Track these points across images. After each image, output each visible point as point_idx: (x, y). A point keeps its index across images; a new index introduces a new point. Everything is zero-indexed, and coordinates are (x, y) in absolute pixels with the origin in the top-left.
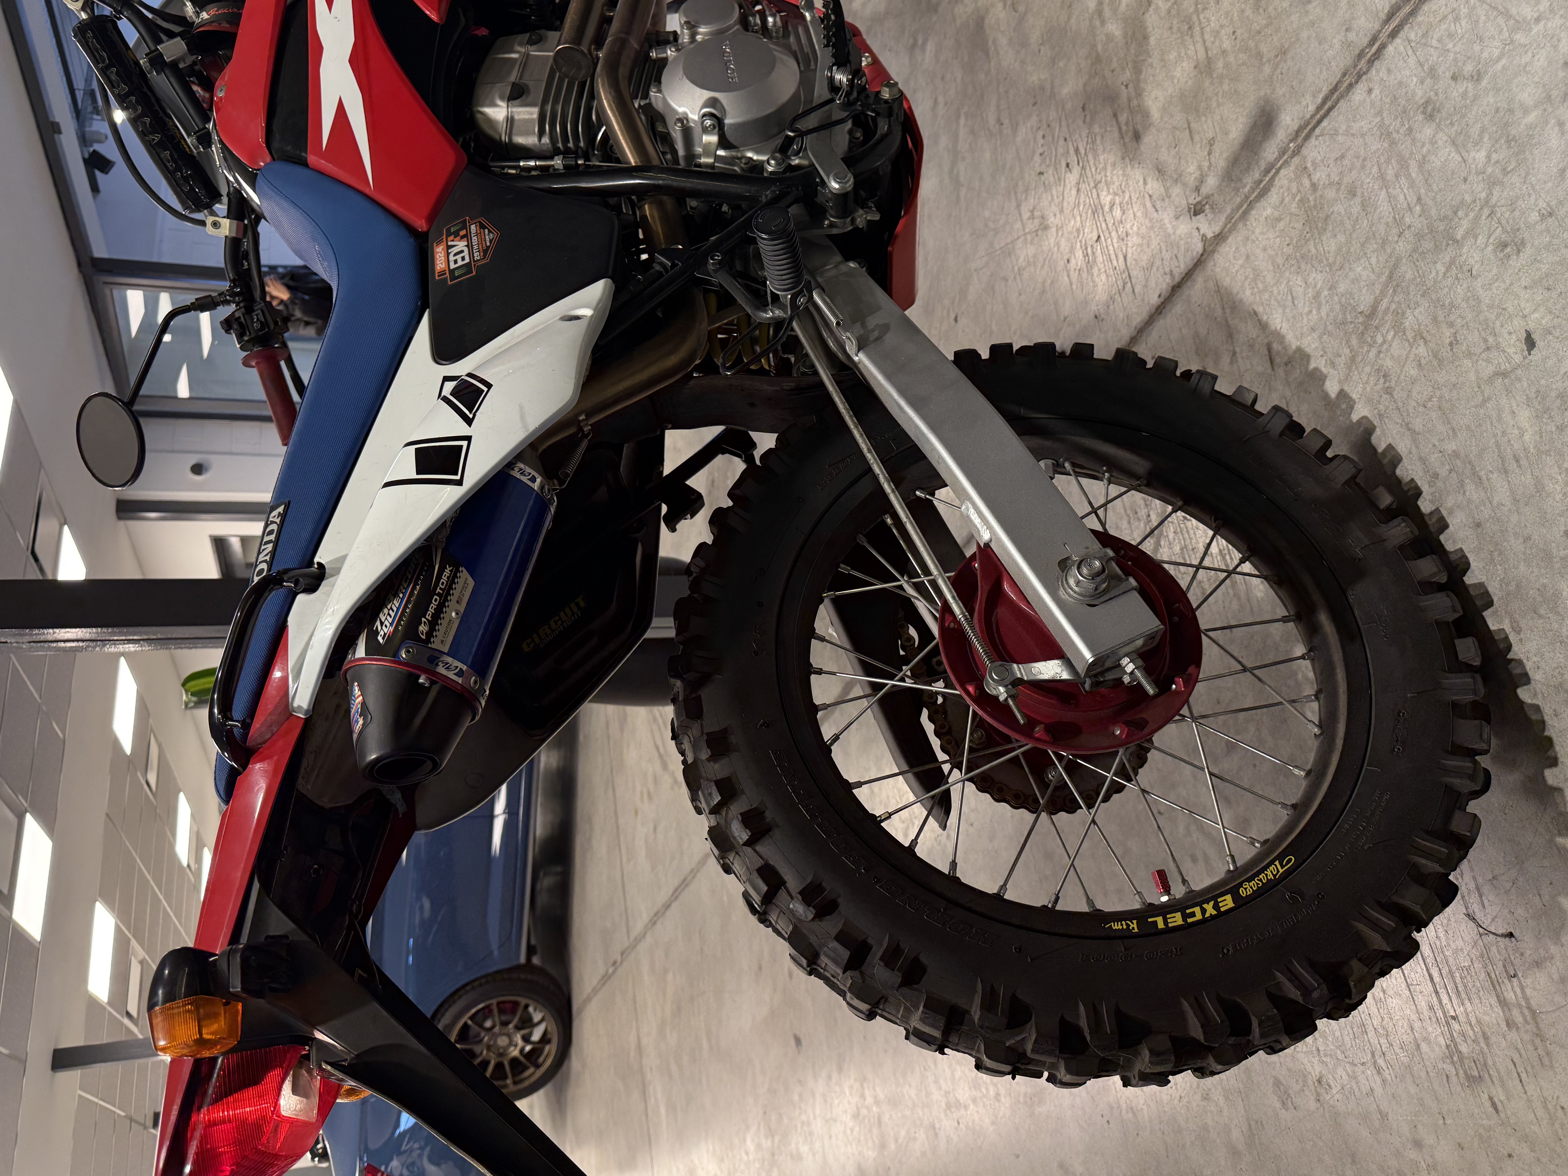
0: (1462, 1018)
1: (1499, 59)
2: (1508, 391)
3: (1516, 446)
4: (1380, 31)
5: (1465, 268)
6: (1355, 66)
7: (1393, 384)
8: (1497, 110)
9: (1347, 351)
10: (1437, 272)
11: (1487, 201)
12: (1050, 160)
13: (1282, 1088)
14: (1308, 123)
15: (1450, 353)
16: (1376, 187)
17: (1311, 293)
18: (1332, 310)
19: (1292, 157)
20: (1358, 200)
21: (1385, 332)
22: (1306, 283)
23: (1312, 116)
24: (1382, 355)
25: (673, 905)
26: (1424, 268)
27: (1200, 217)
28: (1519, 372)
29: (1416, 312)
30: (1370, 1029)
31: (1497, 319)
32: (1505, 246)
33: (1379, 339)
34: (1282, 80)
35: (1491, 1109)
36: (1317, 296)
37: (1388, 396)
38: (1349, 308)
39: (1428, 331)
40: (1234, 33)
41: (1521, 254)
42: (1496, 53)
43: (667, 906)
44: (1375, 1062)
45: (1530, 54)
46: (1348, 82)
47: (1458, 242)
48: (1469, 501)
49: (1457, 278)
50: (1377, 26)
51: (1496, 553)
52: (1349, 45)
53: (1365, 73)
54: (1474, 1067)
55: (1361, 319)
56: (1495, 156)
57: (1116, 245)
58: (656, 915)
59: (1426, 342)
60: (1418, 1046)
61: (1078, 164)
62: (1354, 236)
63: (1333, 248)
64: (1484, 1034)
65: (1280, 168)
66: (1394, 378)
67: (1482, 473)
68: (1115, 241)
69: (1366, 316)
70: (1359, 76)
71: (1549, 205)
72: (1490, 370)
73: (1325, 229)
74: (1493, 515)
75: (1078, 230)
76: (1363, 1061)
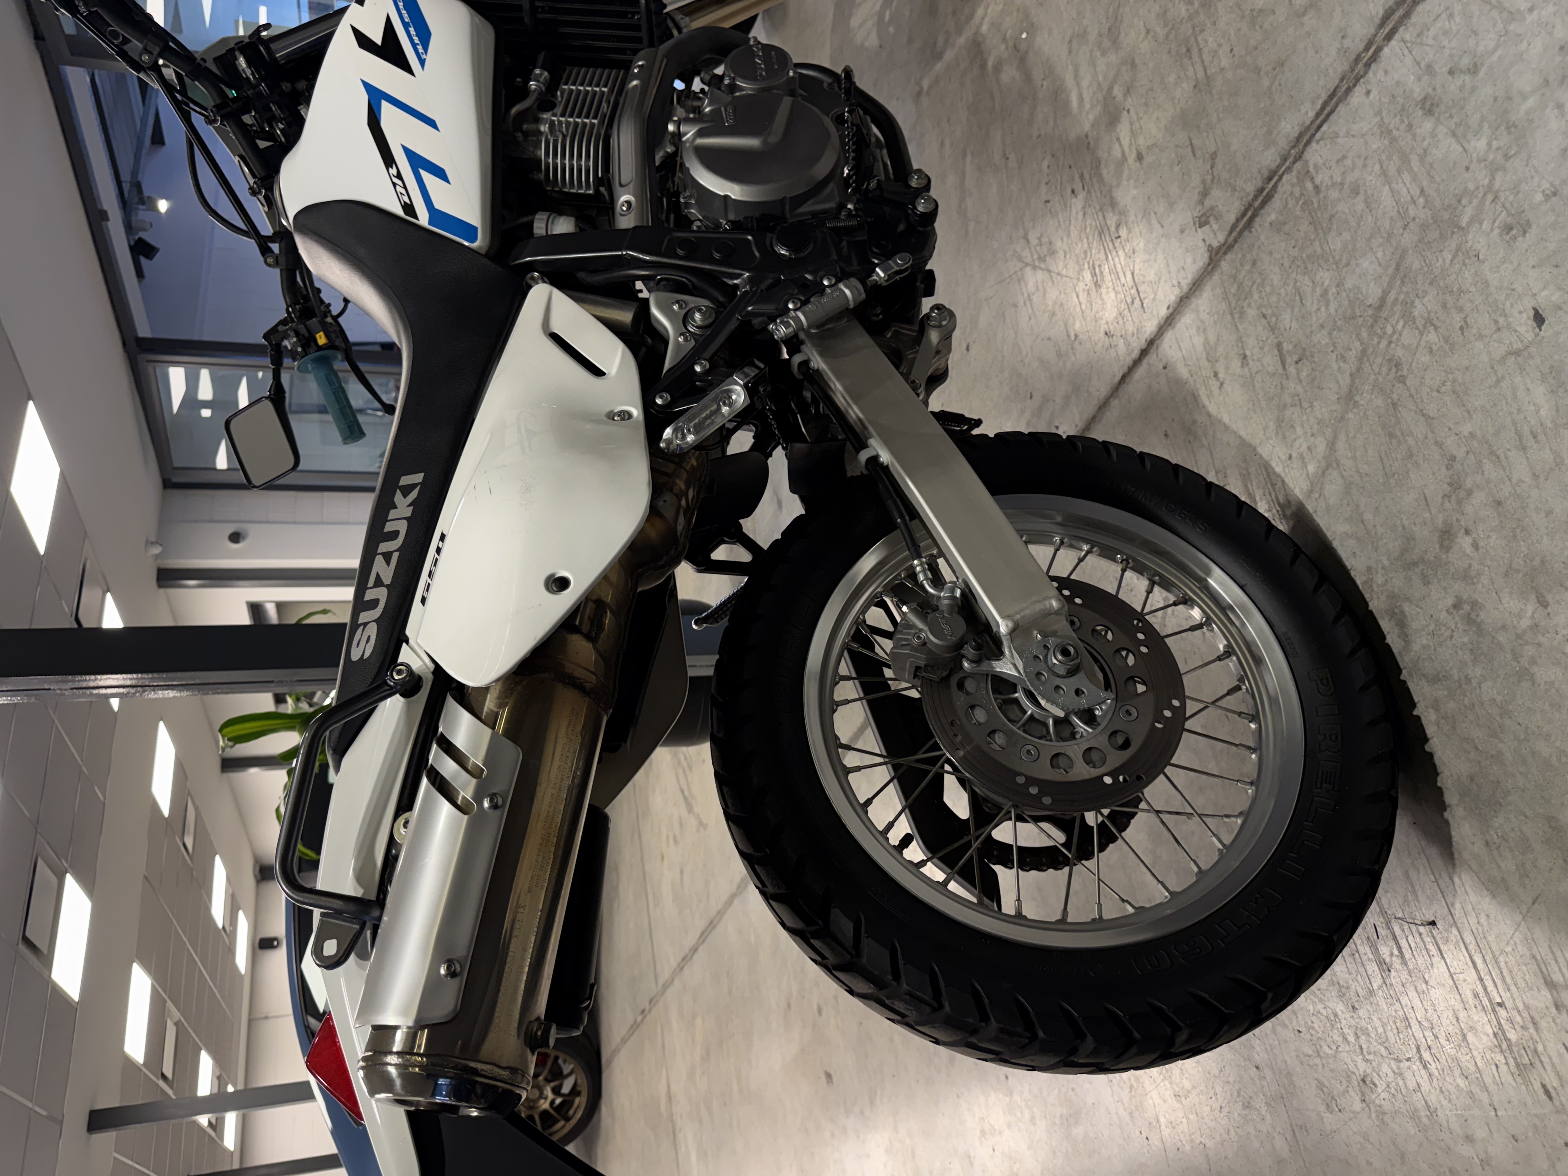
0: (1509, 1004)
1: (1495, 50)
2: (1522, 369)
3: (1533, 422)
4: (1376, 35)
5: (1472, 253)
6: (1353, 70)
7: (1405, 373)
8: (1496, 99)
9: (1357, 344)
10: (1444, 260)
11: (1490, 186)
12: (1056, 188)
13: (1325, 1089)
14: (1308, 128)
15: (1461, 338)
16: (1379, 184)
17: (1318, 291)
18: (1340, 306)
19: (1294, 163)
20: (1361, 197)
21: (1394, 322)
22: (1313, 282)
23: (1312, 123)
24: (1393, 345)
25: (700, 950)
26: (1430, 256)
27: (1206, 228)
28: (1533, 350)
29: (1425, 300)
30: (1414, 1023)
31: (1506, 300)
32: (1511, 229)
33: (1389, 330)
34: (1281, 91)
35: (1544, 1097)
36: (1325, 293)
37: (1401, 385)
38: (1358, 302)
39: (1438, 318)
40: (1232, 50)
41: (1527, 235)
42: (1491, 45)
43: (694, 950)
44: (1421, 1057)
45: (1525, 43)
46: (1346, 86)
47: (1461, 228)
48: (1488, 481)
49: (1464, 264)
50: (1372, 31)
51: (1518, 530)
52: (1346, 52)
53: (1362, 77)
54: (1525, 1055)
55: (1370, 312)
56: (1495, 144)
57: (1123, 263)
58: (683, 959)
59: (1436, 329)
60: (1464, 1036)
61: (1084, 189)
62: (1360, 233)
63: (1339, 246)
64: (1532, 1018)
65: (1283, 174)
66: (1406, 367)
67: (1500, 452)
68: (1122, 259)
69: (1375, 309)
70: (1357, 80)
71: (1552, 185)
72: (1503, 349)
73: (1330, 229)
74: (1513, 492)
75: (1085, 252)
76: (1408, 1056)
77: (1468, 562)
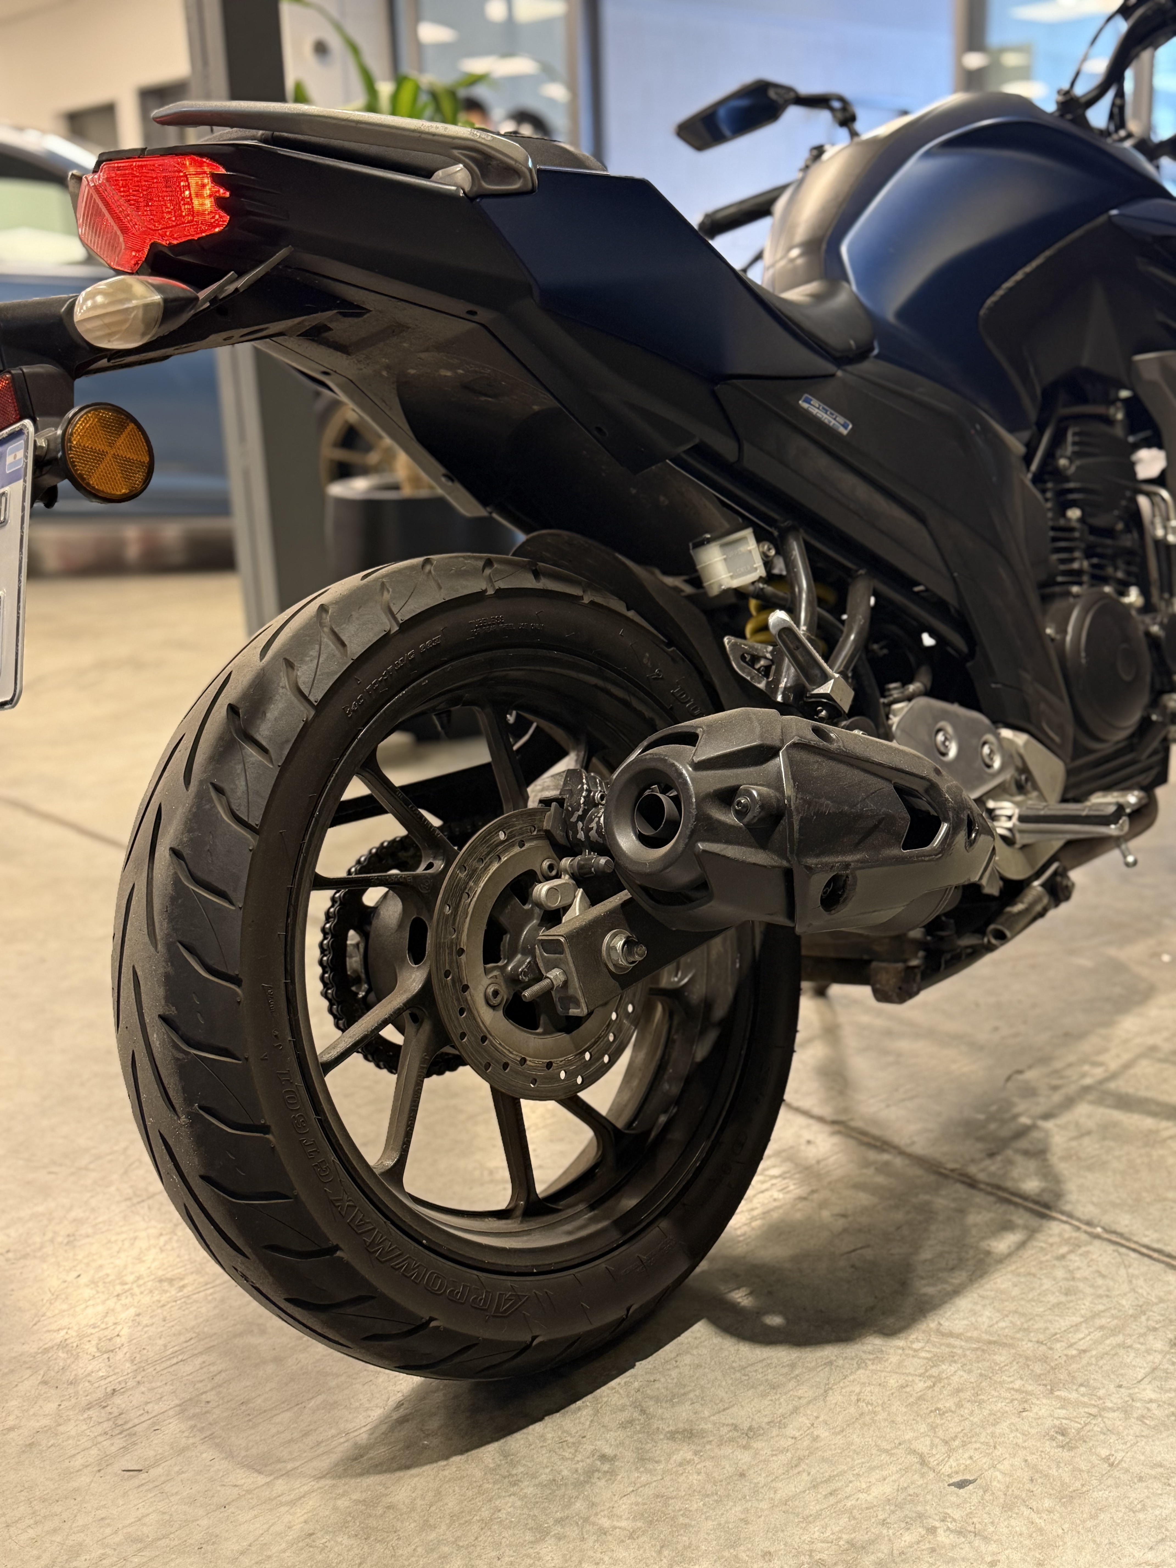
2: (906, 1469)
10: (1012, 1382)
11: (1104, 1409)
14: (1128, 1240)
15: (928, 1411)
16: (1083, 1312)
20: (1063, 1299)
21: (927, 1348)
23: (1136, 1243)
24: (900, 1351)
26: (1012, 1369)
29: (961, 1373)
31: (982, 1443)
32: (1063, 1435)
41: (1060, 1450)
47: (1052, 1391)
48: (766, 1461)
49: (1012, 1401)
51: (716, 1497)
56: (1154, 1406)
59: (931, 1387)
62: (1023, 1302)
65: (1071, 1224)
67: (803, 1466)
71: (1121, 1461)
72: (924, 1449)
73: (1019, 1275)
74: (760, 1485)
77: (662, 1459)
